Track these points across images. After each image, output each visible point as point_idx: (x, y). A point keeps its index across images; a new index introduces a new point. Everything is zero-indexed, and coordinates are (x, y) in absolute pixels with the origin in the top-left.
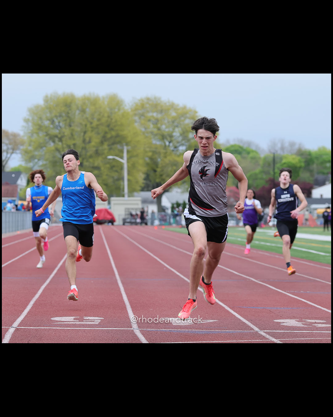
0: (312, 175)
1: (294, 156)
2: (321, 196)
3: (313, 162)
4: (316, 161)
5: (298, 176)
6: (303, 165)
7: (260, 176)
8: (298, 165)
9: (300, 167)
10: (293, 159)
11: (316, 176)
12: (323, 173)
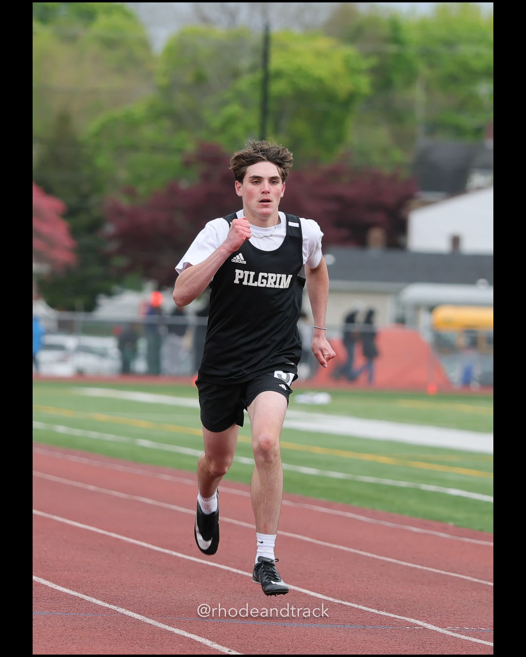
0: (402, 140)
1: (323, 43)
2: (456, 241)
3: (411, 77)
4: (422, 67)
5: (340, 139)
6: (364, 84)
7: (149, 133)
8: (343, 87)
9: (351, 98)
10: (319, 54)
11: (422, 141)
12: (458, 131)
